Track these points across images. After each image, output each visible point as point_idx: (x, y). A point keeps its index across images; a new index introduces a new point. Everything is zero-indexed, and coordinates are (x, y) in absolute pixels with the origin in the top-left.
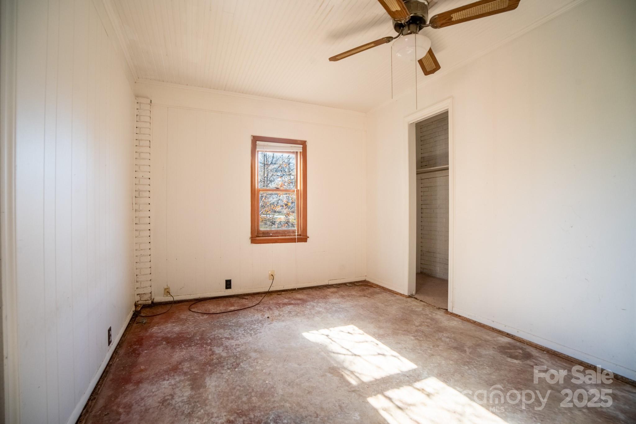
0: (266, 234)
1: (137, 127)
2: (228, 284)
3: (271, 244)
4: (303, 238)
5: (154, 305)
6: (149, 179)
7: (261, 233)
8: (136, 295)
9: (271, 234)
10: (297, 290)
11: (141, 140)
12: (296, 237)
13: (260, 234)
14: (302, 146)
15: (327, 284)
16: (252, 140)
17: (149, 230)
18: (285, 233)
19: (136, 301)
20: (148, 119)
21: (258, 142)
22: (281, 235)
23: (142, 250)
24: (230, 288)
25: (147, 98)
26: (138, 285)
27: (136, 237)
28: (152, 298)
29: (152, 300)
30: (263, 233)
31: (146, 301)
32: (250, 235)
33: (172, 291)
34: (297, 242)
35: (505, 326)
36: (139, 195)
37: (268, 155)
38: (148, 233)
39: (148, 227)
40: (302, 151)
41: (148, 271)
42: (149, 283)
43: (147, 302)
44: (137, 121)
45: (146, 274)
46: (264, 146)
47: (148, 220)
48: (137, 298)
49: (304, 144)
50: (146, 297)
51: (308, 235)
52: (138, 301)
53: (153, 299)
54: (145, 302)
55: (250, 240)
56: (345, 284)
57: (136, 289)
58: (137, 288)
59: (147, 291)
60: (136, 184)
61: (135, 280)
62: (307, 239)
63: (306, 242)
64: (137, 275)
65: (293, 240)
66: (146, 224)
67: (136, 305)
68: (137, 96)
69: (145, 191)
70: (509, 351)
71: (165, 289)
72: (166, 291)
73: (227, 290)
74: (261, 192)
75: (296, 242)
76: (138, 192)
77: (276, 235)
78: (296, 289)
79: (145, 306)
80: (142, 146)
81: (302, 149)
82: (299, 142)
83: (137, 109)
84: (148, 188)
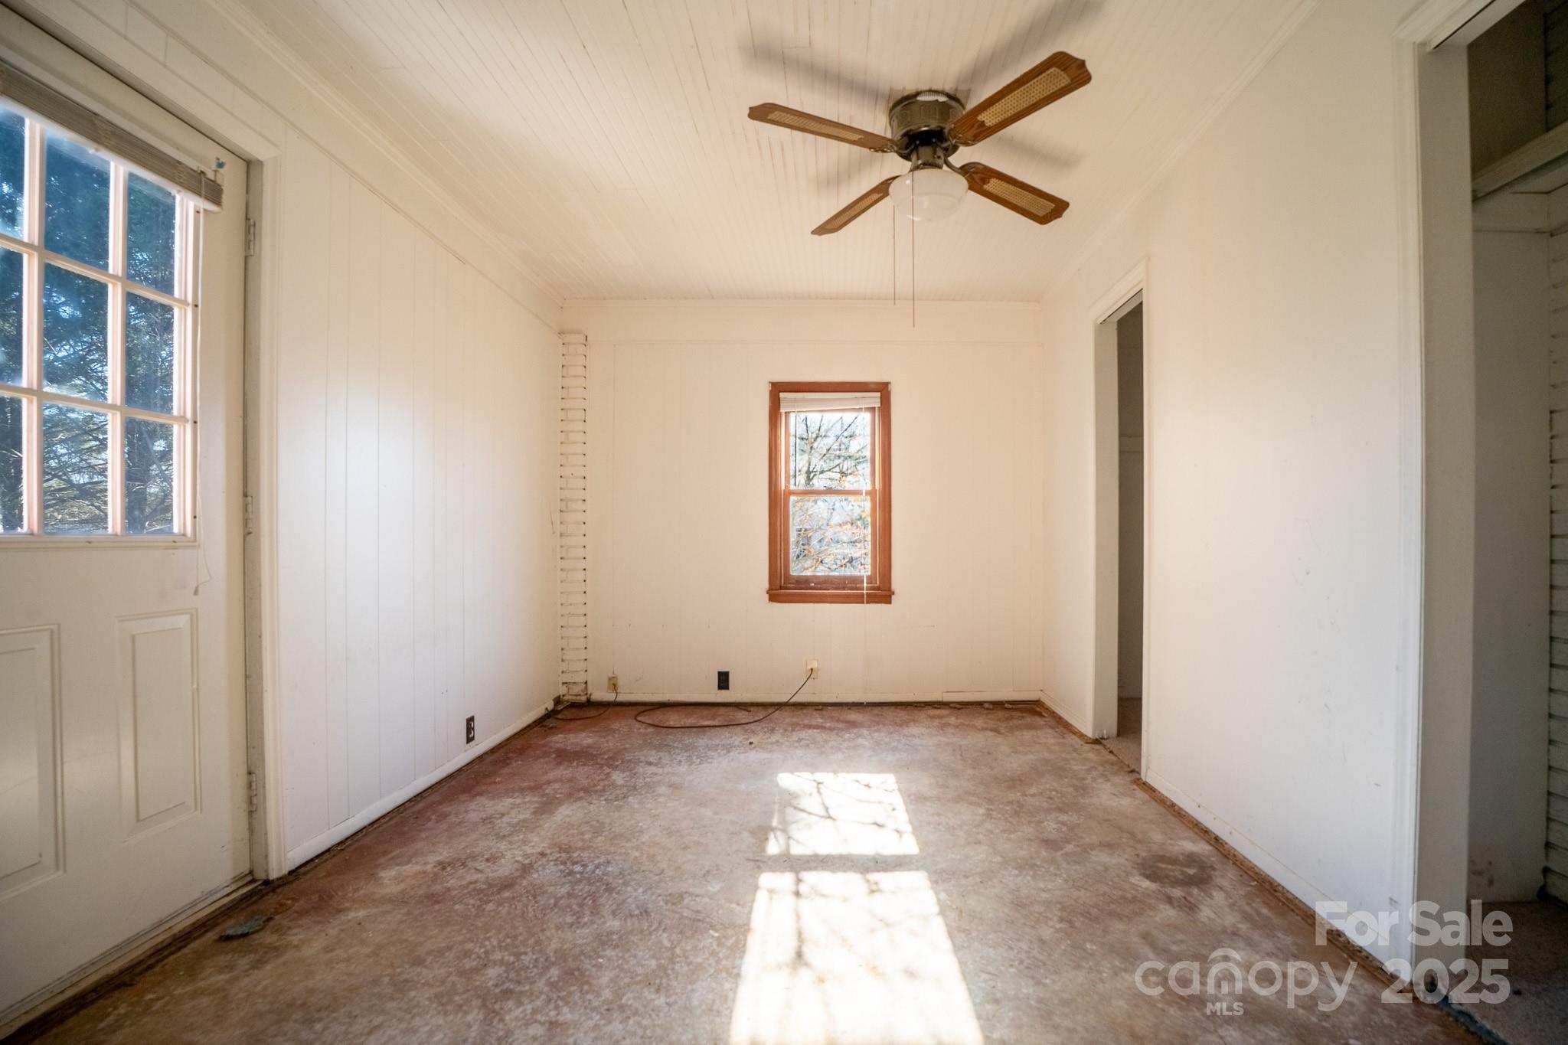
0: (803, 583)
1: (563, 388)
2: (723, 680)
3: (811, 604)
4: (882, 593)
5: (590, 704)
6: (584, 478)
7: (793, 581)
8: (561, 684)
9: (813, 585)
10: (865, 706)
11: (570, 409)
12: (865, 592)
13: (791, 583)
14: (878, 394)
15: (940, 699)
16: (771, 392)
17: (585, 570)
18: (845, 583)
19: (561, 694)
20: (580, 371)
21: (782, 395)
22: (834, 586)
23: (571, 604)
24: (727, 688)
25: (579, 332)
26: (564, 666)
27: (562, 582)
28: (589, 693)
29: (588, 696)
30: (797, 581)
31: (576, 695)
32: (766, 585)
33: (621, 682)
34: (867, 603)
35: (1215, 819)
36: (567, 507)
37: (811, 419)
38: (581, 575)
39: (582, 564)
40: (879, 405)
41: (581, 643)
42: (583, 665)
43: (578, 698)
44: (563, 377)
45: (577, 649)
46: (796, 400)
47: (581, 552)
48: (562, 690)
49: (883, 389)
50: (577, 690)
51: (894, 587)
52: (564, 696)
53: (590, 695)
54: (574, 698)
55: (767, 596)
56: (980, 704)
57: (560, 673)
58: (563, 672)
59: (580, 678)
60: (561, 489)
61: (558, 657)
62: (890, 596)
63: (890, 603)
64: (562, 649)
65: (858, 599)
66: (579, 559)
67: (558, 701)
68: (561, 333)
69: (577, 500)
70: (1163, 866)
71: (610, 679)
72: (612, 682)
73: (720, 691)
74: (793, 498)
75: (863, 603)
76: (565, 503)
77: (824, 586)
78: (863, 703)
79: (573, 705)
80: (572, 421)
81: (879, 400)
82: (873, 386)
83: (563, 355)
84: (581, 494)
